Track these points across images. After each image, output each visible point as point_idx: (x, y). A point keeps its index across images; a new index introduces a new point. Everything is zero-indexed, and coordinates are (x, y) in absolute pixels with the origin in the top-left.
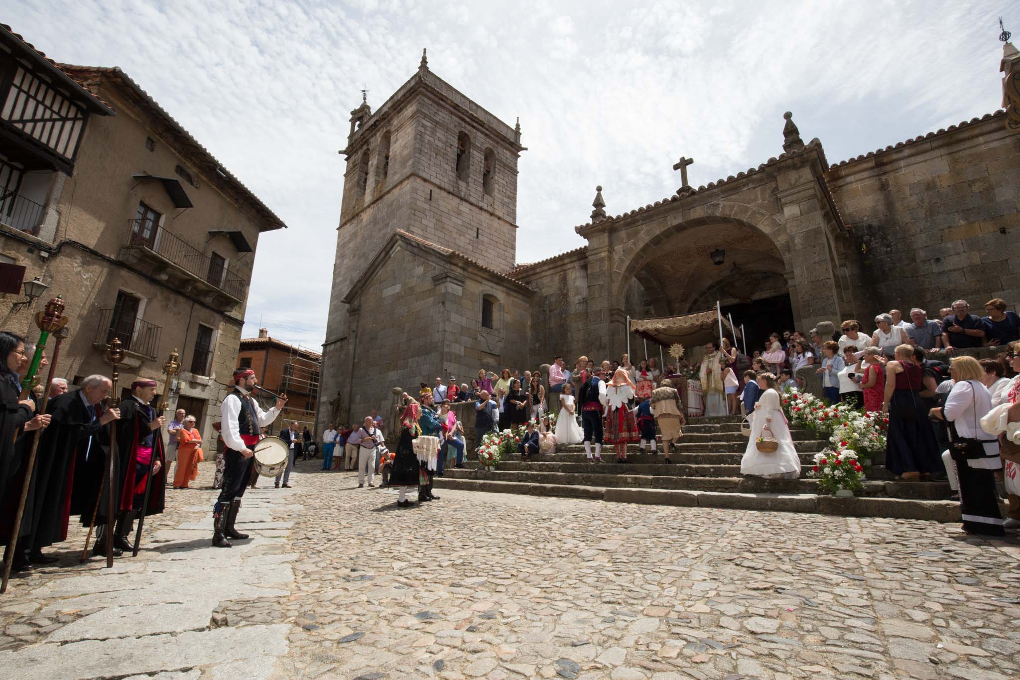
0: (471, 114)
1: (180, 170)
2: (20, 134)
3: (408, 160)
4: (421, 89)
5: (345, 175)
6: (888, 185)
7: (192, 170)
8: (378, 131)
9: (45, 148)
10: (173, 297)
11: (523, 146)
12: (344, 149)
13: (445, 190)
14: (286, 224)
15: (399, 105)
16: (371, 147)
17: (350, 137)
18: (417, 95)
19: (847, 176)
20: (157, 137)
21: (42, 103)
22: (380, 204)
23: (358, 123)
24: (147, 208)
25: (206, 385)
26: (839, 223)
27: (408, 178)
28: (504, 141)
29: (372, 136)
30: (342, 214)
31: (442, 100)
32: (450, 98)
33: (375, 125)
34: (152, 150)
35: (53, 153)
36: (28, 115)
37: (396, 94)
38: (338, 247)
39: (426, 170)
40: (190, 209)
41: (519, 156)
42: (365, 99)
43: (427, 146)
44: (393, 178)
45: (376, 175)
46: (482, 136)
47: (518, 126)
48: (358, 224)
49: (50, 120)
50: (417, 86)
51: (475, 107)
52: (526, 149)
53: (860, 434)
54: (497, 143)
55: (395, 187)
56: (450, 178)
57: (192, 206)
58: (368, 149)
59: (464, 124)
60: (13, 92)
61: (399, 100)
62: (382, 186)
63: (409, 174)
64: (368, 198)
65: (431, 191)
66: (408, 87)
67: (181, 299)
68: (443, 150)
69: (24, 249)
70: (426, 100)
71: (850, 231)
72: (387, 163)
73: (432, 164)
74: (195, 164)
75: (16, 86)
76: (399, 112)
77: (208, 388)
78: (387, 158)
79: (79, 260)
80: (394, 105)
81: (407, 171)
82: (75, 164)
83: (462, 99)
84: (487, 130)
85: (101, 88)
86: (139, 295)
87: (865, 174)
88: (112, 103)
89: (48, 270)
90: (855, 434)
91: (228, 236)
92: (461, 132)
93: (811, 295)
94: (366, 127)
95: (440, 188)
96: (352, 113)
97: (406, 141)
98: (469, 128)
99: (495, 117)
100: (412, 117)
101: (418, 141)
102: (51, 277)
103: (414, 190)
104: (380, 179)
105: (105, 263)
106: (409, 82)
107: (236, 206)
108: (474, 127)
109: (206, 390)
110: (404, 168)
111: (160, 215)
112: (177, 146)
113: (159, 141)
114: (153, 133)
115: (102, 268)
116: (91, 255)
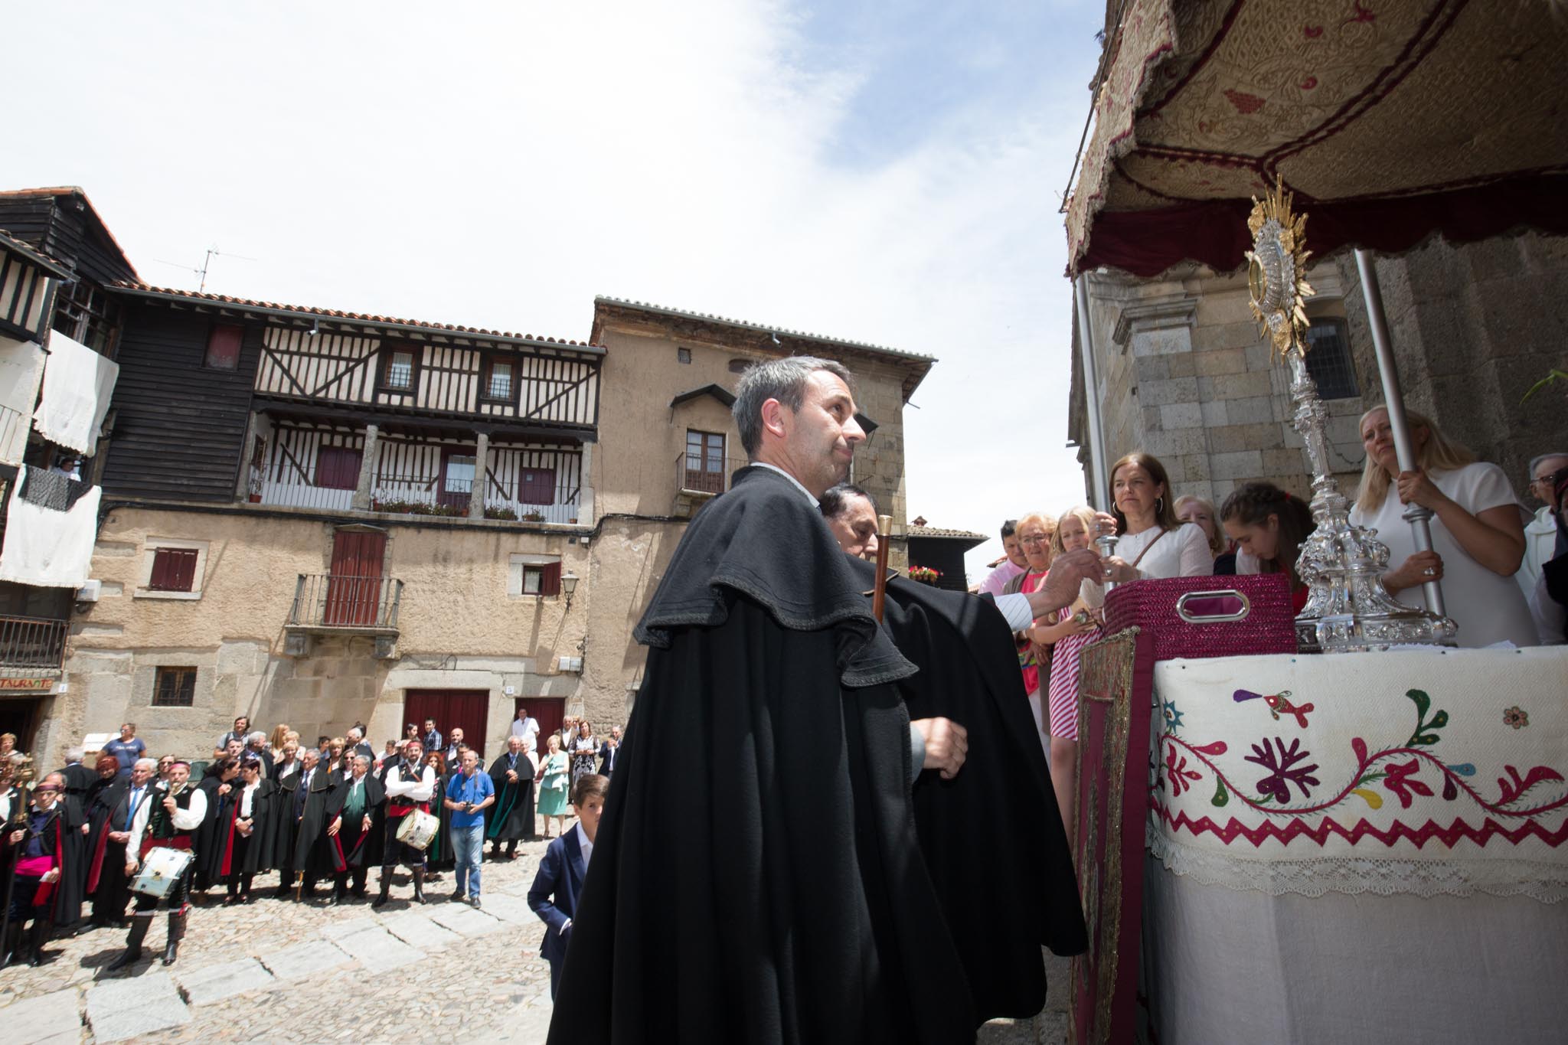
1: (732, 365)
2: (539, 423)
20: (690, 341)
24: (705, 434)
34: (690, 360)
35: (574, 427)
36: (542, 401)
60: (524, 383)
69: (565, 541)
75: (525, 378)
79: (625, 530)
82: (600, 426)
85: (606, 327)
89: (594, 556)
102: (599, 562)
105: (658, 525)
111: (723, 436)
112: (718, 337)
113: (695, 345)
114: (683, 340)
115: (654, 533)
116: (638, 521)
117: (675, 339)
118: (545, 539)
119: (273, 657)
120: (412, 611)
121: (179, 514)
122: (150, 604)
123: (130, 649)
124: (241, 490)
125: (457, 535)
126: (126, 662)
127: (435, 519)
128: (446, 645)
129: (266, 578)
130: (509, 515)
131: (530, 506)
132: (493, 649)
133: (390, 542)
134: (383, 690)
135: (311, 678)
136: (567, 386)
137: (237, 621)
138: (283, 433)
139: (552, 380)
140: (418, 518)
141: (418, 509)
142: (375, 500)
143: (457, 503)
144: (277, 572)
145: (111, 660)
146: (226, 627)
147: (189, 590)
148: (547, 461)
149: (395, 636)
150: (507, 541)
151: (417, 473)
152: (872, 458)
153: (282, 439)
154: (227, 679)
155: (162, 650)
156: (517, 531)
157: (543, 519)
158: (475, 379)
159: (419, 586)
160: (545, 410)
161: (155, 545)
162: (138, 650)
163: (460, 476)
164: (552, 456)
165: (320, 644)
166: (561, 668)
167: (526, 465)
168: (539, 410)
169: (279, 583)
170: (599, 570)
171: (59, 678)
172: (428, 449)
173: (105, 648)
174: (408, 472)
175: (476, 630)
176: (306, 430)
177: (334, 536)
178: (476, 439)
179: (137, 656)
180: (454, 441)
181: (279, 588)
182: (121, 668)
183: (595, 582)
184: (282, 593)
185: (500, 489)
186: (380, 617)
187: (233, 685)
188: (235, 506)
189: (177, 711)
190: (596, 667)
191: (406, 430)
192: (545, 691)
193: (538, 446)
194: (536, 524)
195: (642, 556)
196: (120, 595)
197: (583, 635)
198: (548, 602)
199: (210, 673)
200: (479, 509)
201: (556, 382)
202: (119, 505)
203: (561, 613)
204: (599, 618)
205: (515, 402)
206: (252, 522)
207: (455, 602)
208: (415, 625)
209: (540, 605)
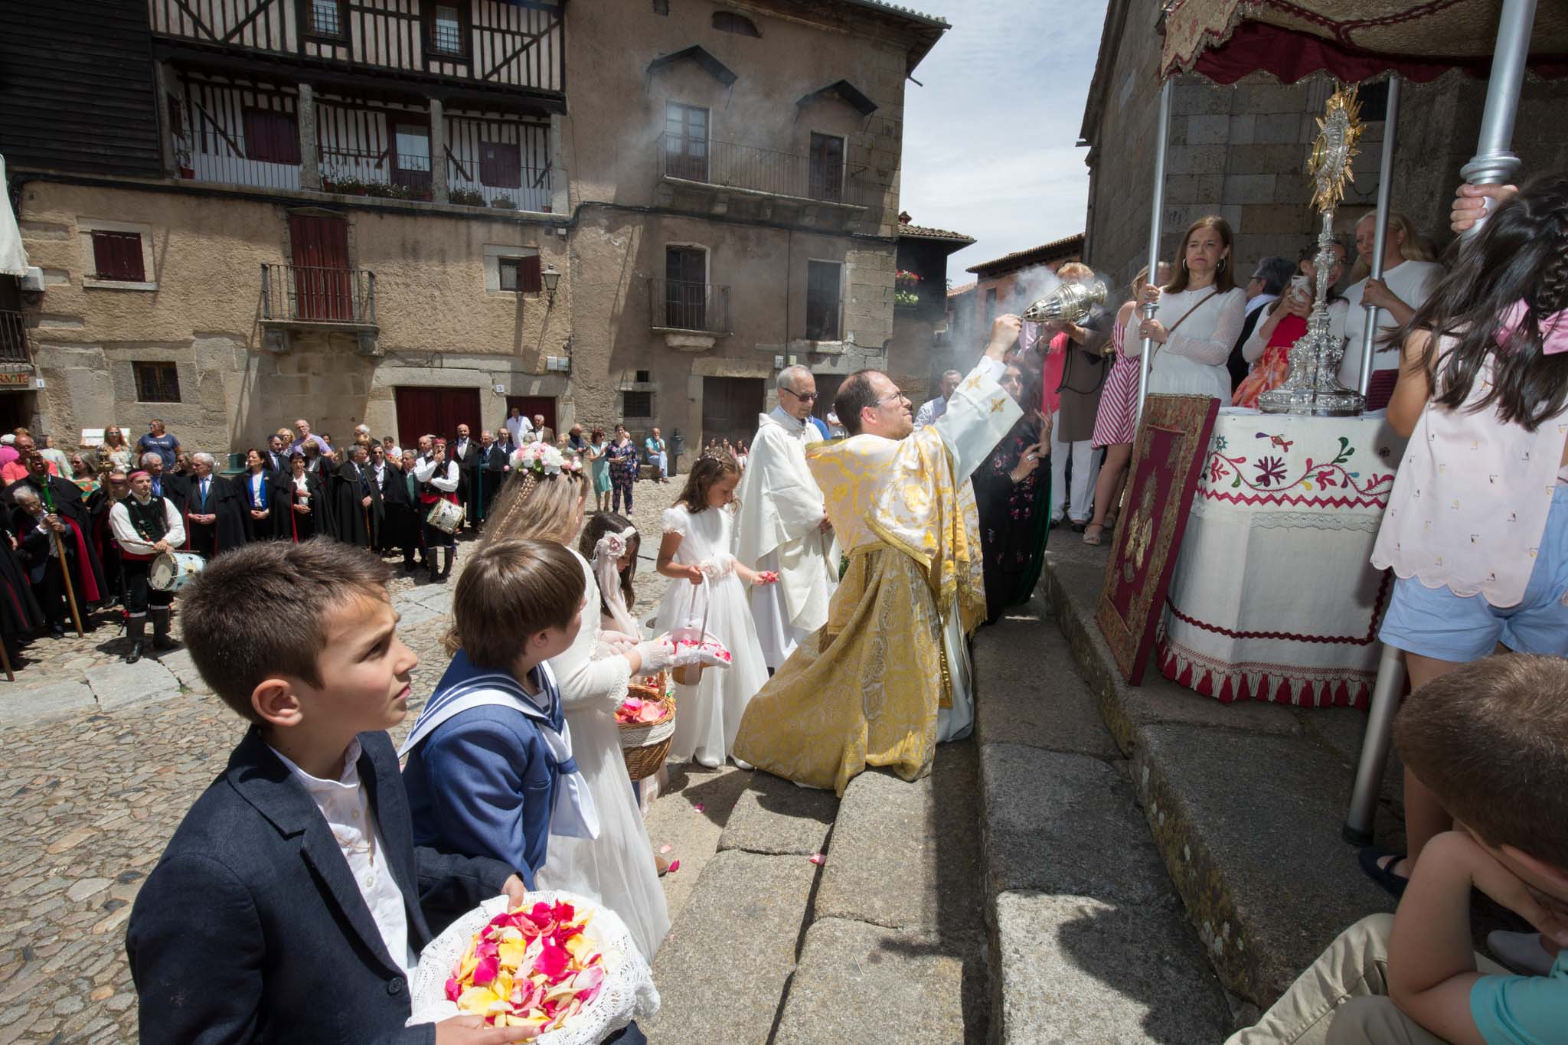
2: (498, 88)
7: (744, 9)
10: (752, 232)
24: (686, 109)
25: (840, 354)
34: (664, 13)
35: (538, 93)
36: (499, 59)
57: (736, 77)
60: (476, 33)
67: (768, 232)
69: (541, 233)
75: (476, 27)
77: (842, 357)
79: (604, 222)
82: (566, 94)
86: (697, 245)
89: (573, 250)
91: (836, 95)
102: (578, 257)
105: (639, 217)
109: (839, 363)
111: (706, 111)
115: (634, 226)
116: (618, 213)
118: (519, 228)
119: (252, 353)
120: (388, 305)
121: (106, 191)
122: (104, 295)
123: (97, 343)
124: (169, 163)
125: (423, 222)
126: (97, 356)
127: (396, 203)
128: (428, 342)
129: (224, 268)
130: (476, 200)
131: (499, 189)
132: (478, 347)
133: (351, 229)
134: (373, 387)
135: (296, 375)
136: (527, 40)
137: (204, 314)
138: (195, 89)
139: (508, 31)
140: (378, 201)
141: (374, 190)
142: (325, 178)
143: (417, 184)
144: (235, 261)
145: (82, 354)
146: (195, 321)
147: (142, 279)
148: (508, 135)
149: (376, 332)
150: (478, 230)
151: (363, 147)
152: (867, 146)
153: (196, 98)
154: (210, 375)
155: (133, 344)
156: (486, 219)
157: (513, 206)
158: (416, 26)
159: (391, 279)
160: (504, 70)
161: (89, 228)
162: (108, 345)
163: (413, 150)
164: (513, 128)
165: (298, 339)
166: (550, 367)
167: (485, 139)
168: (496, 70)
169: (240, 273)
170: (579, 265)
171: (33, 373)
172: (371, 116)
173: (70, 341)
174: (353, 145)
175: (458, 328)
176: (222, 86)
177: (288, 221)
178: (426, 104)
179: (108, 351)
180: (399, 107)
181: (241, 279)
182: (95, 363)
183: (576, 279)
184: (246, 285)
185: (459, 168)
186: (356, 313)
187: (218, 381)
188: (167, 182)
189: (167, 407)
190: (583, 367)
191: (343, 91)
192: (535, 390)
193: (496, 116)
194: (508, 212)
195: (624, 251)
196: (67, 285)
197: (568, 335)
198: (529, 299)
199: (190, 368)
200: (443, 193)
201: (513, 34)
202: (31, 178)
203: (543, 311)
204: (583, 316)
205: (467, 59)
206: (192, 202)
207: (432, 297)
208: (394, 320)
209: (521, 303)
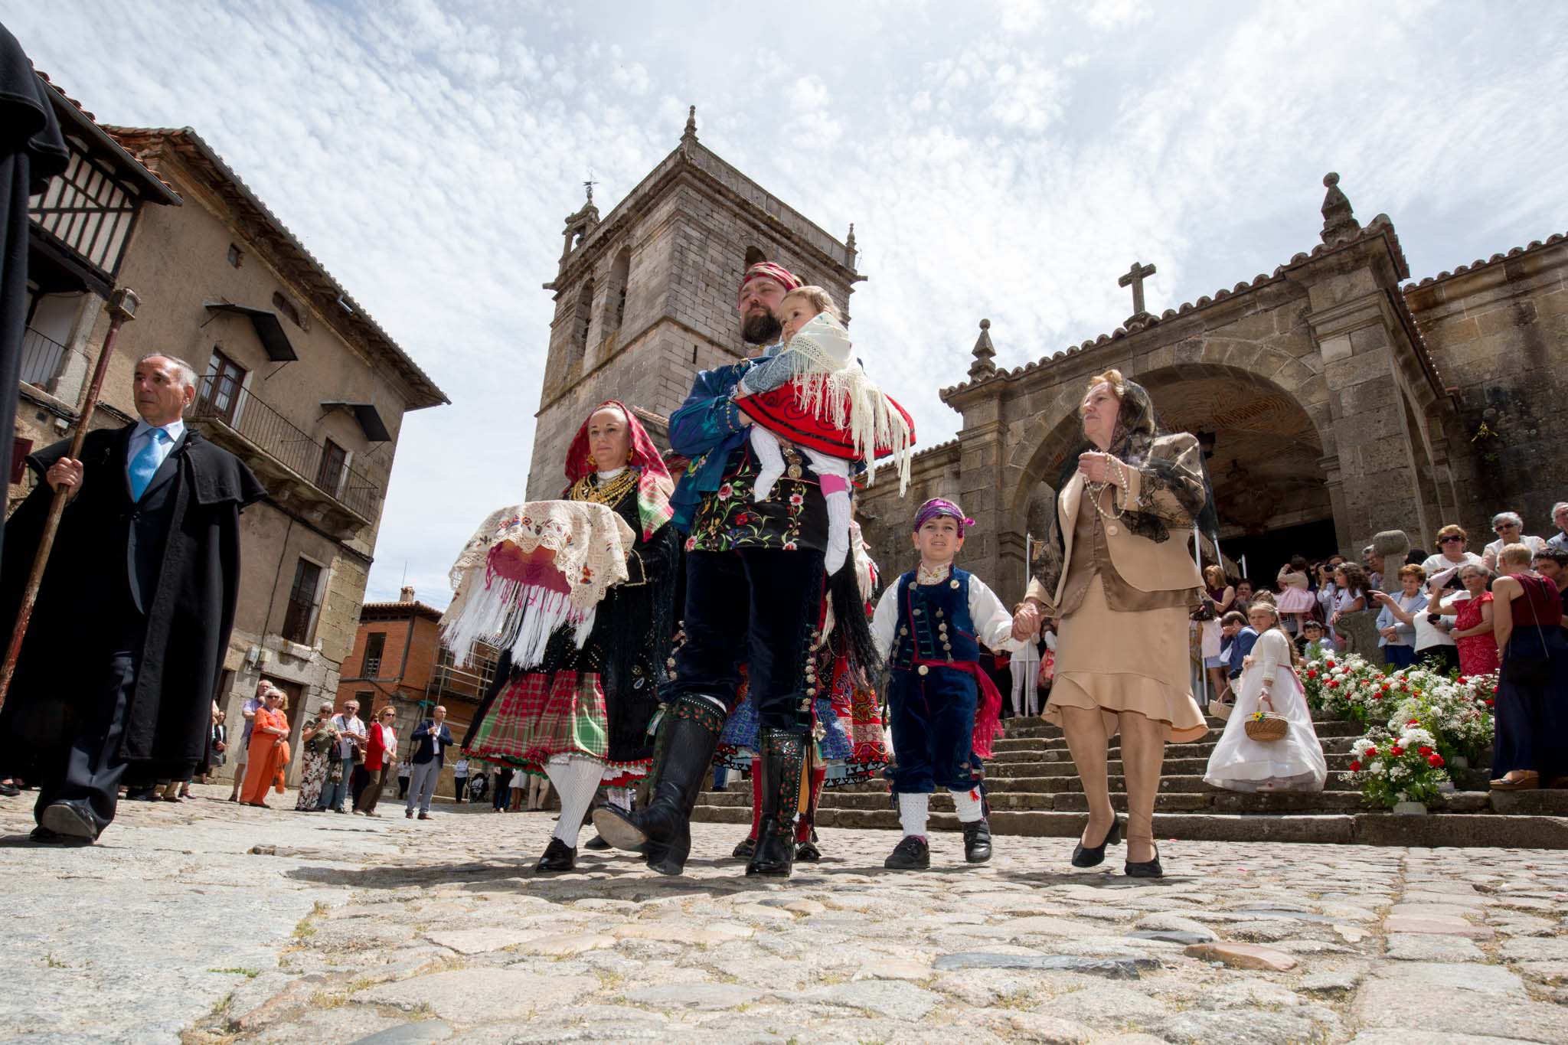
0: (770, 217)
1: (280, 299)
3: (660, 295)
4: (684, 174)
5: (552, 325)
6: (1532, 314)
7: (300, 301)
8: (610, 248)
9: (72, 255)
11: (860, 273)
12: (552, 280)
13: (719, 346)
14: (449, 397)
15: (647, 203)
16: (597, 276)
17: (564, 261)
18: (677, 184)
19: (1452, 299)
20: (247, 243)
21: (73, 183)
22: (608, 371)
23: (577, 236)
24: (225, 359)
25: (307, 661)
26: (1433, 381)
27: (657, 324)
28: (825, 264)
29: (599, 258)
30: (545, 390)
31: (720, 193)
32: (734, 189)
33: (605, 238)
34: (237, 265)
37: (642, 185)
38: (536, 445)
39: (689, 311)
40: (292, 362)
41: (853, 291)
42: (590, 196)
43: (691, 270)
44: (632, 326)
45: (604, 323)
46: (788, 255)
47: (851, 238)
48: (571, 406)
49: (84, 209)
50: (677, 170)
51: (775, 206)
52: (865, 279)
53: (1446, 709)
54: (815, 267)
55: (635, 340)
56: (730, 326)
57: (295, 359)
58: (592, 280)
59: (756, 234)
61: (646, 195)
62: (613, 339)
63: (659, 316)
64: (589, 361)
65: (696, 348)
66: (663, 172)
67: (272, 513)
68: (718, 279)
70: (691, 192)
71: (1456, 398)
72: (623, 302)
73: (698, 301)
74: (304, 291)
76: (645, 215)
77: (309, 666)
78: (623, 293)
80: (637, 203)
81: (657, 313)
82: (117, 281)
83: (755, 192)
84: (797, 244)
85: (163, 163)
87: (1488, 296)
88: (178, 186)
90: (1434, 708)
91: (352, 413)
92: (750, 248)
93: (1370, 498)
94: (590, 242)
95: (711, 342)
96: (568, 221)
97: (655, 263)
98: (764, 240)
99: (811, 224)
100: (667, 222)
101: (676, 262)
103: (667, 346)
104: (610, 330)
106: (664, 163)
107: (368, 363)
108: (773, 239)
109: (305, 671)
110: (652, 308)
111: (245, 371)
112: (277, 258)
113: (249, 250)
114: (238, 237)
117: (233, 230)
152: (365, 467)
